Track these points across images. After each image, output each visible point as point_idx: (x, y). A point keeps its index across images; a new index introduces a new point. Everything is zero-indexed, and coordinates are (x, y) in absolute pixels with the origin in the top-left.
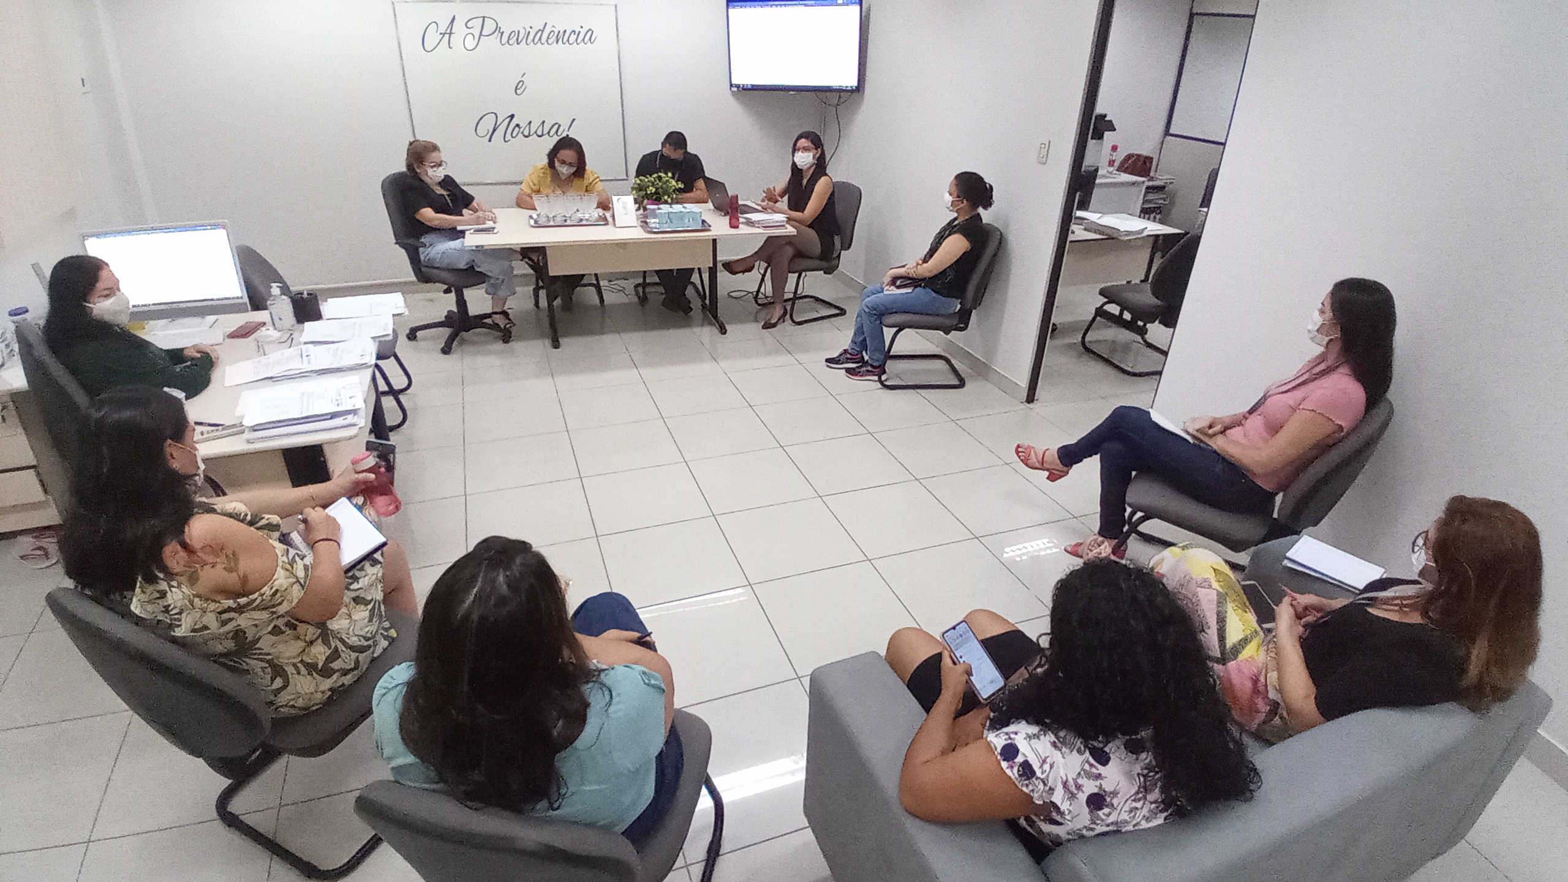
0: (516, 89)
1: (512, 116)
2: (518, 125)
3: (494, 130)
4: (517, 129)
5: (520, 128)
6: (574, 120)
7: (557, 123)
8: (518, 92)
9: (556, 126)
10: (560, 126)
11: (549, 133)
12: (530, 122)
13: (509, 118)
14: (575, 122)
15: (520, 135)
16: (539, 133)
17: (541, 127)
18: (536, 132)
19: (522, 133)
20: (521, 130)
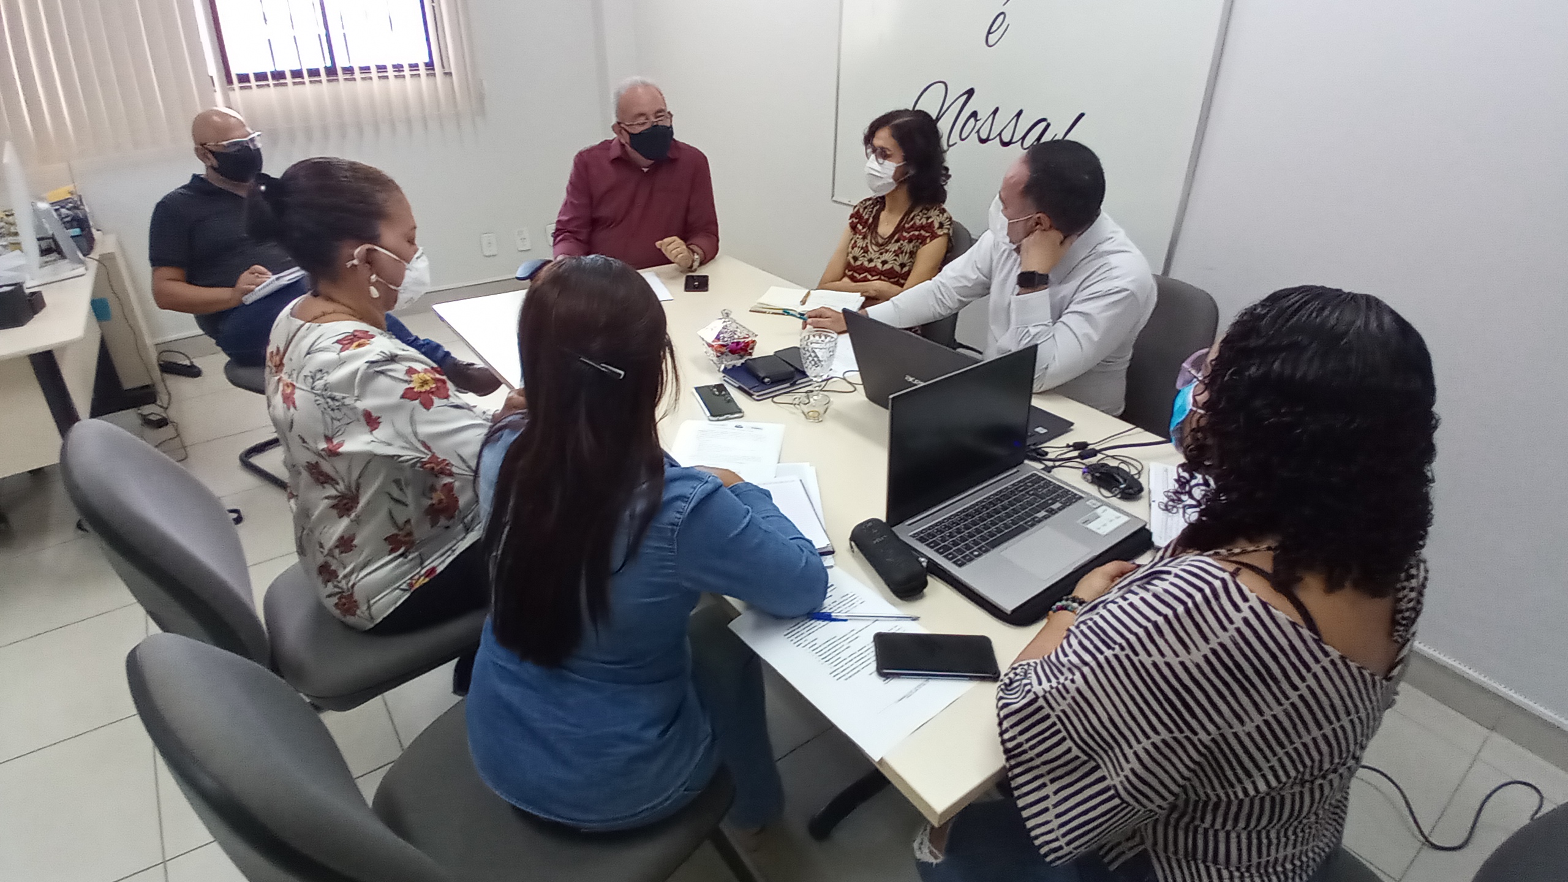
0: (989, 33)
1: (970, 93)
2: (974, 114)
5: (976, 120)
6: (1082, 115)
7: (1044, 120)
8: (993, 38)
9: (1044, 124)
10: (1048, 125)
11: (1024, 138)
12: (997, 110)
13: (965, 97)
14: (1083, 118)
15: (974, 136)
16: (1006, 139)
17: (1014, 121)
18: (1000, 134)
19: (978, 132)
20: (979, 124)
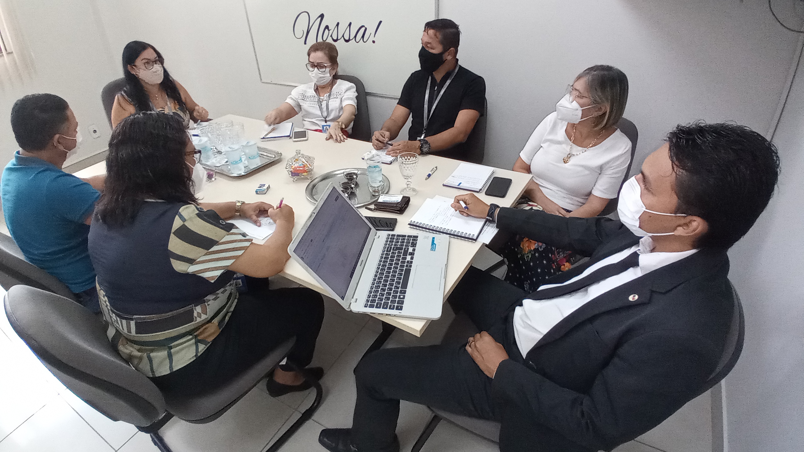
1: (322, 16)
2: (327, 27)
3: (308, 32)
4: (327, 30)
5: (329, 30)
6: (381, 22)
7: (363, 26)
10: (366, 29)
12: (338, 24)
13: (320, 18)
16: (347, 39)
17: (348, 28)
18: (343, 36)
19: (331, 36)
20: (331, 32)
